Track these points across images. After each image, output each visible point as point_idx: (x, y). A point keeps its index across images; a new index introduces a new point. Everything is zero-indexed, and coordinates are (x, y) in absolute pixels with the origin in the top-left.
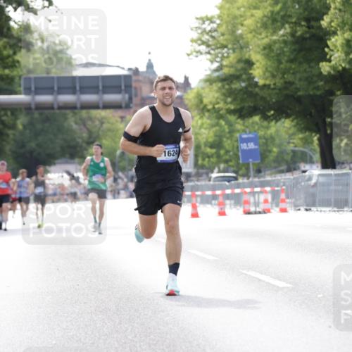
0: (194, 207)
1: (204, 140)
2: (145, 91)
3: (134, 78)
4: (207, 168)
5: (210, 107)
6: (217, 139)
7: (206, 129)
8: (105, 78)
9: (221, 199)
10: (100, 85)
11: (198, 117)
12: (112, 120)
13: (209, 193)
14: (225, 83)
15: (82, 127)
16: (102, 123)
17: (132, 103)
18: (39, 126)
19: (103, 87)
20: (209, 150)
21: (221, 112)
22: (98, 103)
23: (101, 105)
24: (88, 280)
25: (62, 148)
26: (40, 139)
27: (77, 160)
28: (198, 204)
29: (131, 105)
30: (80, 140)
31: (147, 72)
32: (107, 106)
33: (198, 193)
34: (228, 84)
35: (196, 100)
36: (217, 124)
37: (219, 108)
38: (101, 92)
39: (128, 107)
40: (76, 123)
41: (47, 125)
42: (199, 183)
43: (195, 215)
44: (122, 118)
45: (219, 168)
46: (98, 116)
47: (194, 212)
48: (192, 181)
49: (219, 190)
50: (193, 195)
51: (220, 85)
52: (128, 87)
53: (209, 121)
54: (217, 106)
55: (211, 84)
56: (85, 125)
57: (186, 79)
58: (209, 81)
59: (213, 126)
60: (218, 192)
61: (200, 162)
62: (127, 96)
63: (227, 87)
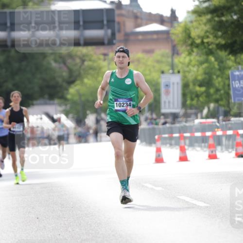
0: (183, 150)
1: (193, 77)
2: (129, 25)
3: (117, 12)
4: (196, 108)
5: (198, 41)
6: (207, 76)
7: (194, 66)
8: (85, 12)
9: (211, 141)
10: (81, 19)
11: (187, 53)
12: (95, 57)
13: (198, 134)
14: (215, 15)
15: (62, 65)
16: (83, 61)
17: (115, 39)
18: (16, 65)
19: (84, 22)
20: (198, 88)
21: (210, 47)
22: (79, 40)
23: (82, 42)
24: (70, 229)
25: (41, 88)
26: (17, 78)
27: (56, 101)
28: (186, 147)
29: (114, 41)
30: (60, 80)
31: (130, 5)
32: (89, 43)
33: (187, 135)
34: (218, 16)
35: (184, 35)
36: (207, 61)
37: (208, 43)
38: (81, 28)
39: (111, 43)
40: (56, 61)
41: (24, 63)
42: (188, 124)
43: (184, 159)
44: (105, 55)
45: (209, 108)
46: (79, 53)
47: (182, 155)
48: (180, 122)
49: (209, 131)
50: (182, 138)
51: (209, 16)
52: (111, 22)
53: (198, 58)
54: (205, 41)
55: (200, 16)
56: (65, 63)
57: (173, 12)
58: (198, 12)
59: (202, 63)
60: (208, 134)
61: (188, 102)
62: (109, 32)
63: (217, 19)
